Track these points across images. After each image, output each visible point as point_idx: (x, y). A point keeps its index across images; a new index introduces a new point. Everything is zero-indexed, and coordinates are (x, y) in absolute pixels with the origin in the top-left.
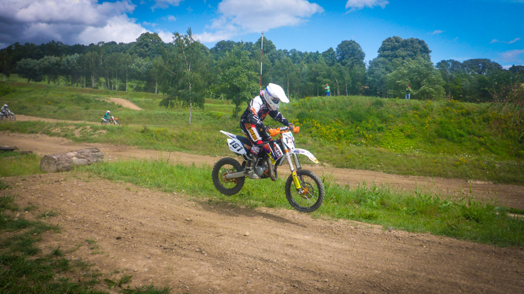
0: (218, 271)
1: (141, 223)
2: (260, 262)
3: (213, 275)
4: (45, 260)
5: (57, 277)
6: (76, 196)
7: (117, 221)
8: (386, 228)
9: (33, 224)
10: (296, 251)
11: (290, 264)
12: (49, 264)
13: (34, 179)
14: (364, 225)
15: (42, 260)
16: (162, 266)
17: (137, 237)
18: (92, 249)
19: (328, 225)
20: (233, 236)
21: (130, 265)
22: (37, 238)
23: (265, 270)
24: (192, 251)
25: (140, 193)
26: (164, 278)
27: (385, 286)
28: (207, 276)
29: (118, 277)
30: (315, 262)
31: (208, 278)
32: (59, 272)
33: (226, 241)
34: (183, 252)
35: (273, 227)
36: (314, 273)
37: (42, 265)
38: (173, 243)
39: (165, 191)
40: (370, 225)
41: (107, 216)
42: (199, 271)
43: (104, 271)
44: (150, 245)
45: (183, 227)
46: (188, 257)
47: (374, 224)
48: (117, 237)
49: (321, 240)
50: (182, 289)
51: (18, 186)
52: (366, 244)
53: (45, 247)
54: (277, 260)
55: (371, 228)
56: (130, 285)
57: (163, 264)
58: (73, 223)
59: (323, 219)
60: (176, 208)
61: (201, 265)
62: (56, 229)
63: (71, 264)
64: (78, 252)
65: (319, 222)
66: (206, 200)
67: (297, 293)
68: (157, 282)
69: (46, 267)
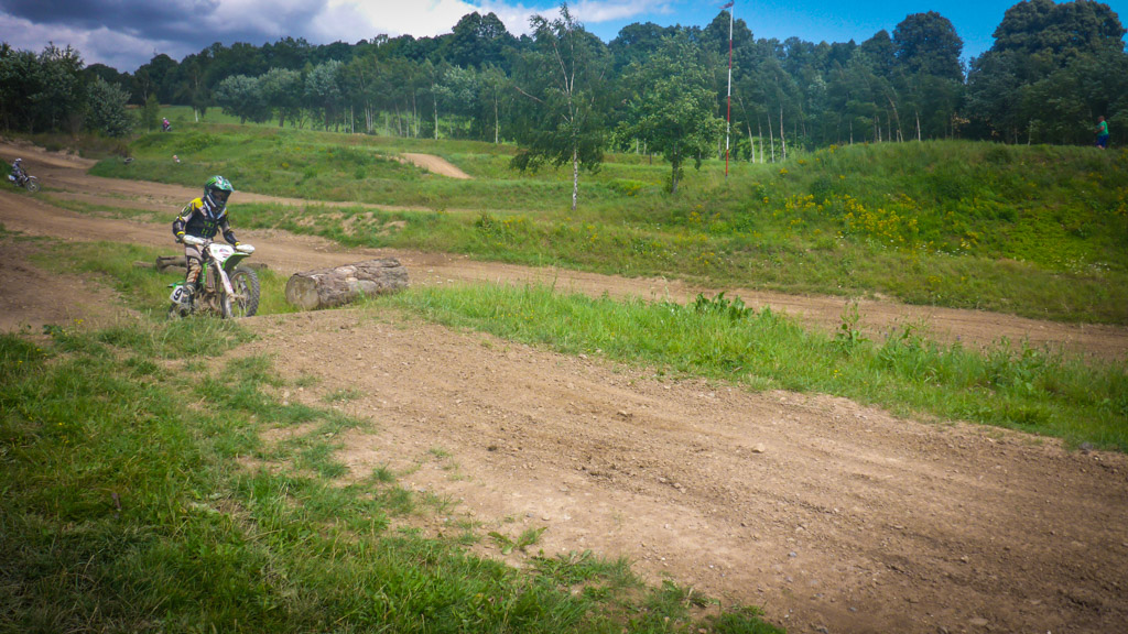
0: (719, 528)
1: (530, 418)
2: (803, 511)
3: (709, 535)
4: (362, 489)
5: (396, 525)
6: (388, 359)
7: (480, 413)
8: (1071, 445)
9: (322, 415)
10: (877, 490)
11: (871, 517)
12: (370, 497)
13: (300, 321)
14: (1018, 437)
15: (356, 488)
16: (598, 511)
17: (529, 448)
18: (446, 469)
19: (932, 433)
20: (731, 453)
21: (532, 506)
22: (335, 443)
23: (820, 529)
24: (651, 481)
25: (512, 355)
26: (610, 537)
27: (1107, 579)
28: (697, 537)
29: (514, 531)
30: (927, 516)
31: (701, 541)
32: (394, 515)
33: (717, 463)
34: (635, 484)
35: (811, 436)
36: (933, 542)
37: (359, 498)
38: (605, 462)
39: (563, 351)
40: (1033, 438)
41: (458, 401)
42: (677, 524)
43: (482, 517)
44: (561, 466)
45: (618, 429)
46: (647, 494)
47: (1043, 434)
48: (489, 445)
49: (927, 468)
50: (652, 562)
51: (273, 336)
52: (1036, 480)
53: (359, 458)
54: (841, 509)
55: (1038, 443)
56: (544, 550)
57: (600, 507)
58: (396, 415)
59: (918, 420)
60: (592, 389)
61: (679, 514)
62: (366, 425)
63: (413, 498)
64: (420, 474)
65: (912, 427)
66: (651, 371)
67: (905, 583)
68: (597, 545)
69: (367, 503)
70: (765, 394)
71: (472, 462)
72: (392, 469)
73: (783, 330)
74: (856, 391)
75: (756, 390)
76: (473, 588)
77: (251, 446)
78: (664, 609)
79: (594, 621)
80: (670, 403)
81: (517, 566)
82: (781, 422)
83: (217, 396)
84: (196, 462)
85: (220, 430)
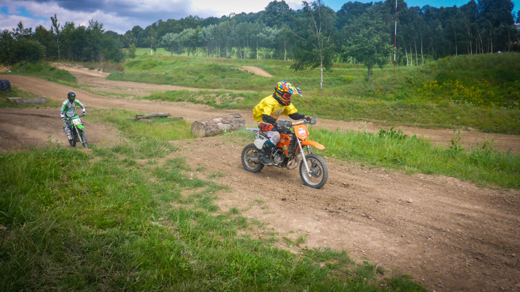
0: (390, 238)
2: (431, 230)
3: (385, 241)
4: (225, 217)
5: (241, 233)
7: (278, 183)
9: (207, 184)
10: (469, 221)
11: (465, 234)
12: (229, 220)
13: (197, 142)
15: (223, 216)
16: (333, 228)
17: (301, 200)
18: (263, 208)
19: (497, 194)
20: (396, 203)
21: (302, 226)
22: (213, 196)
23: (440, 239)
24: (358, 215)
26: (338, 241)
28: (380, 242)
29: (294, 237)
30: (494, 234)
31: (382, 243)
32: (239, 229)
33: (390, 207)
34: (350, 217)
35: (436, 195)
36: (497, 247)
37: (224, 221)
38: (336, 206)
42: (370, 236)
43: (279, 230)
44: (315, 208)
45: (342, 191)
46: (356, 221)
48: (282, 198)
49: (494, 211)
50: (358, 252)
51: (186, 149)
53: (224, 203)
54: (451, 230)
56: (308, 246)
57: (333, 227)
58: (240, 184)
59: (490, 188)
60: (330, 172)
61: (371, 231)
62: (226, 188)
63: (248, 221)
64: (251, 210)
65: (487, 191)
66: (358, 163)
67: (483, 266)
68: (332, 244)
69: (228, 223)
70: (413, 176)
71: (274, 205)
72: (239, 208)
73: (423, 145)
74: (458, 174)
75: (409, 173)
76: (275, 262)
77: (177, 198)
78: (364, 274)
79: (331, 279)
80: (367, 180)
81: (295, 253)
82: (421, 188)
83: (162, 175)
84: (153, 204)
85: (163, 190)
